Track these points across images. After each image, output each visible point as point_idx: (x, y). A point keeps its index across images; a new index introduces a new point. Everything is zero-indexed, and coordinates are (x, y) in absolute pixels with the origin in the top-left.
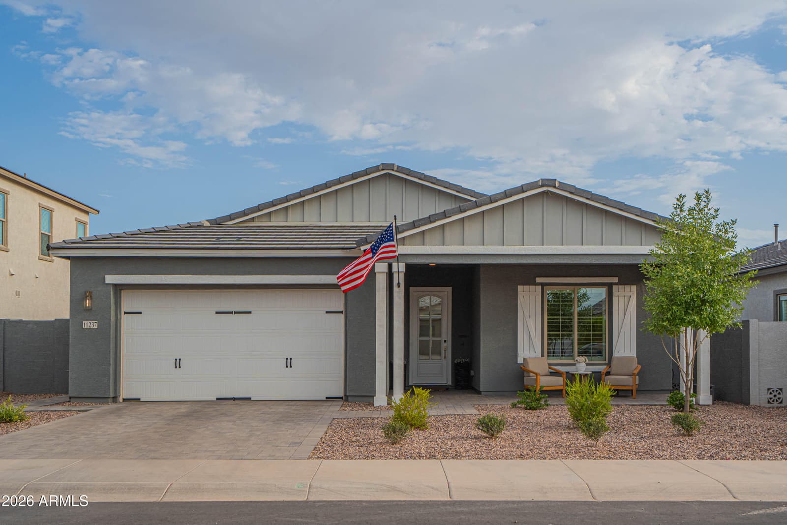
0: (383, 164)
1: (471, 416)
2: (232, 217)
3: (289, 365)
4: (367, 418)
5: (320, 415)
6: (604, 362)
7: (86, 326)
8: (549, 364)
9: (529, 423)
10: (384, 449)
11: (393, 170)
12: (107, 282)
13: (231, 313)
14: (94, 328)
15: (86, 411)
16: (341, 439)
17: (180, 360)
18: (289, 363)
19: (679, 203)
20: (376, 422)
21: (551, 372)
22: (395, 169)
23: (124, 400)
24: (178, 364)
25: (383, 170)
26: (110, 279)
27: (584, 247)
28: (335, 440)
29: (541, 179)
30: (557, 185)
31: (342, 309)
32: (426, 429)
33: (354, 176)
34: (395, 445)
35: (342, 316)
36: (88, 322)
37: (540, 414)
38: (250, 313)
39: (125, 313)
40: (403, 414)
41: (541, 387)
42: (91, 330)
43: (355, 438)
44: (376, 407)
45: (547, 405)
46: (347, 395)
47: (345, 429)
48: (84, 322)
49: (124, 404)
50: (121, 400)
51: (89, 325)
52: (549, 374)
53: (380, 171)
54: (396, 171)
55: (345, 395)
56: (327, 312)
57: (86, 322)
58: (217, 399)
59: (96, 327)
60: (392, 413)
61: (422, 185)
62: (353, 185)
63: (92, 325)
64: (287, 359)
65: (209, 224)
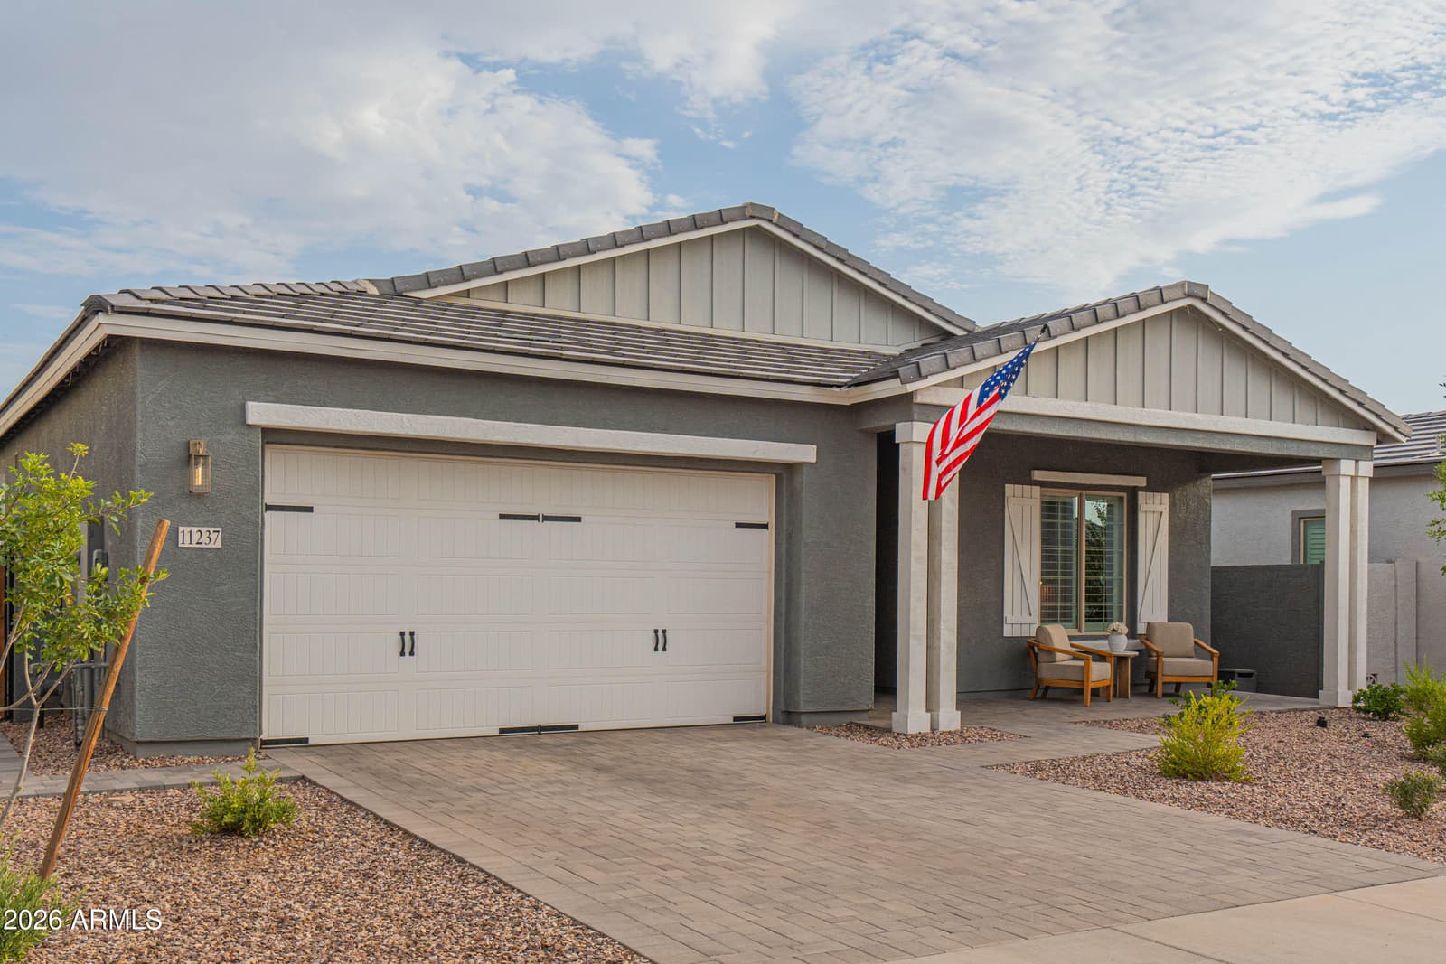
0: (752, 205)
2: (432, 280)
3: (660, 646)
7: (187, 540)
11: (770, 221)
12: (252, 419)
13: (535, 518)
14: (211, 546)
17: (412, 634)
18: (660, 641)
22: (775, 219)
23: (268, 742)
24: (407, 644)
25: (752, 217)
26: (261, 413)
30: (1209, 297)
35: (768, 536)
36: (195, 529)
38: (578, 519)
39: (268, 508)
41: (1092, 682)
42: (201, 550)
46: (779, 709)
48: (181, 529)
51: (196, 537)
53: (746, 219)
54: (776, 225)
56: (738, 525)
57: (187, 529)
58: (502, 731)
59: (219, 545)
63: (204, 539)
64: (656, 631)
65: (377, 294)
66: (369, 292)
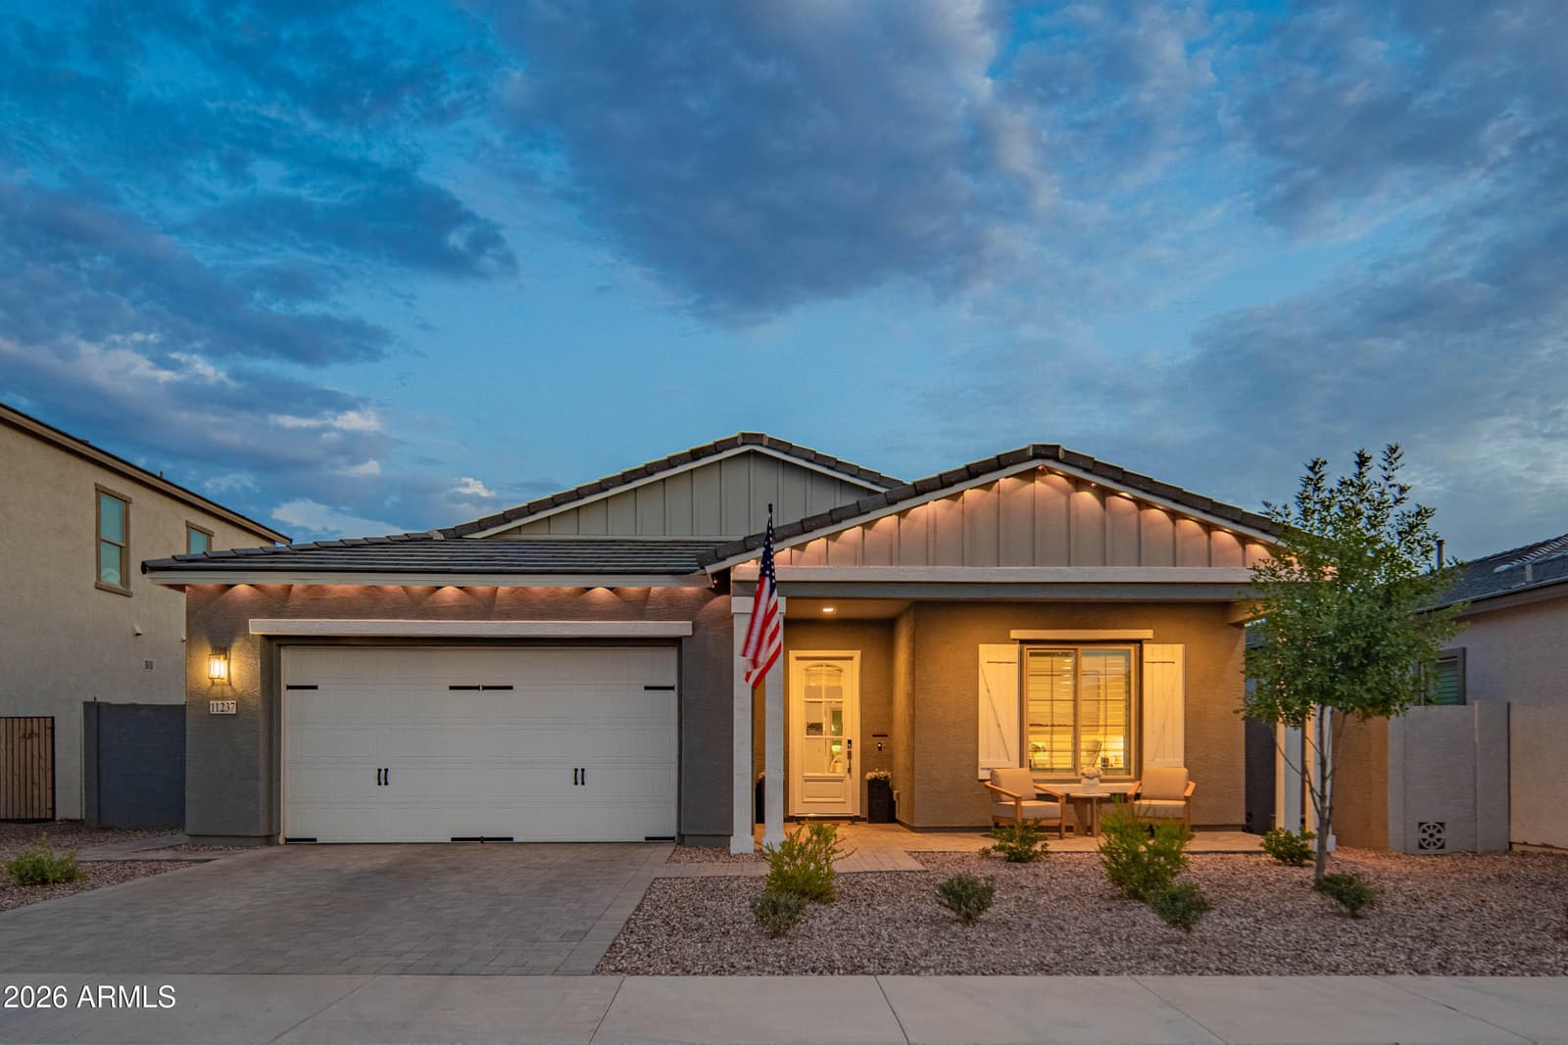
0: (743, 435)
1: (912, 874)
2: (481, 525)
3: (580, 781)
4: (719, 877)
5: (632, 870)
6: (1128, 777)
7: (215, 710)
8: (1035, 781)
9: (1022, 888)
10: (755, 948)
11: (761, 445)
12: (252, 631)
13: (477, 688)
14: (229, 712)
15: (208, 861)
16: (668, 924)
17: (386, 770)
18: (579, 777)
19: (1312, 476)
20: (735, 885)
21: (1038, 795)
22: (765, 443)
23: (287, 840)
24: (383, 777)
25: (743, 444)
26: (260, 626)
27: (1109, 569)
28: (655, 926)
29: (1034, 446)
30: (1061, 456)
31: (673, 681)
32: (833, 900)
33: (695, 455)
34: (775, 940)
35: (674, 694)
36: (219, 702)
37: (1036, 871)
38: (510, 688)
39: (289, 687)
40: (787, 871)
41: (1023, 819)
42: (225, 716)
43: (694, 921)
44: (735, 855)
45: (1047, 852)
46: (682, 833)
47: (676, 901)
48: (211, 702)
49: (289, 848)
50: (281, 841)
51: (221, 707)
52: (1035, 797)
53: (738, 446)
54: (766, 447)
55: (679, 834)
56: (646, 688)
57: (215, 702)
58: (453, 839)
59: (234, 712)
60: (765, 869)
61: (812, 471)
62: (692, 470)
63: (225, 708)
64: (576, 770)
65: (443, 538)
66: (435, 538)
